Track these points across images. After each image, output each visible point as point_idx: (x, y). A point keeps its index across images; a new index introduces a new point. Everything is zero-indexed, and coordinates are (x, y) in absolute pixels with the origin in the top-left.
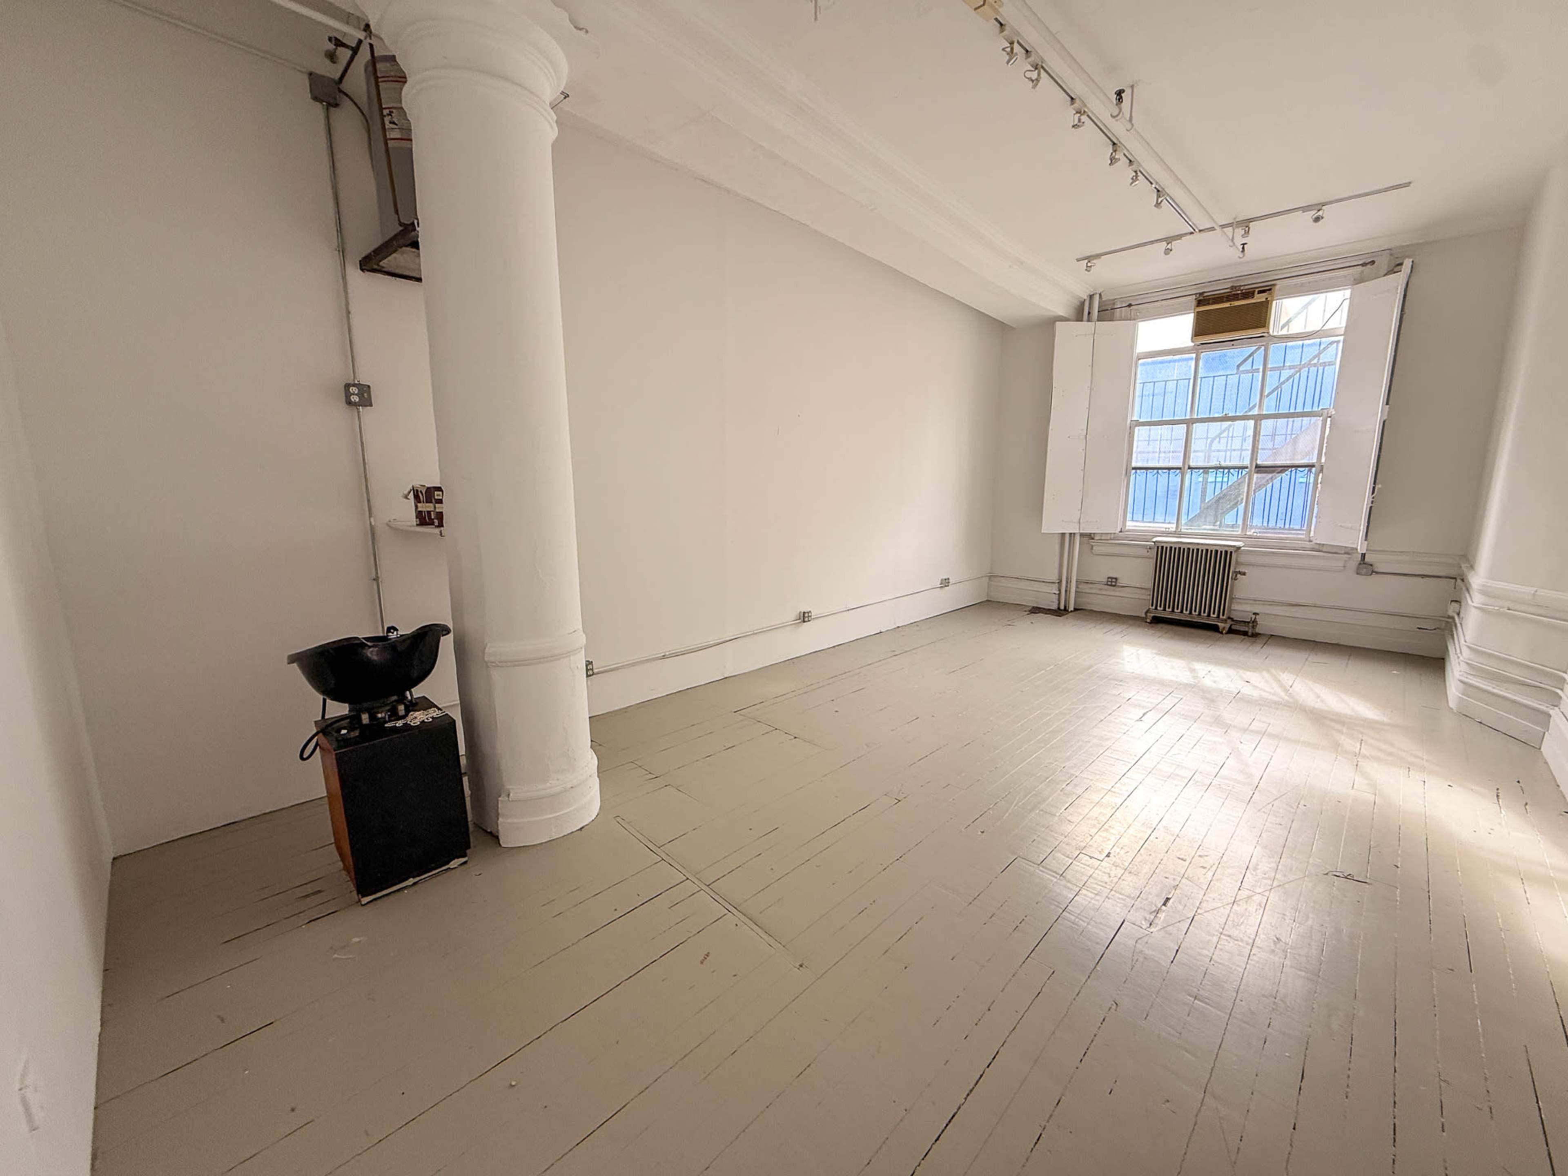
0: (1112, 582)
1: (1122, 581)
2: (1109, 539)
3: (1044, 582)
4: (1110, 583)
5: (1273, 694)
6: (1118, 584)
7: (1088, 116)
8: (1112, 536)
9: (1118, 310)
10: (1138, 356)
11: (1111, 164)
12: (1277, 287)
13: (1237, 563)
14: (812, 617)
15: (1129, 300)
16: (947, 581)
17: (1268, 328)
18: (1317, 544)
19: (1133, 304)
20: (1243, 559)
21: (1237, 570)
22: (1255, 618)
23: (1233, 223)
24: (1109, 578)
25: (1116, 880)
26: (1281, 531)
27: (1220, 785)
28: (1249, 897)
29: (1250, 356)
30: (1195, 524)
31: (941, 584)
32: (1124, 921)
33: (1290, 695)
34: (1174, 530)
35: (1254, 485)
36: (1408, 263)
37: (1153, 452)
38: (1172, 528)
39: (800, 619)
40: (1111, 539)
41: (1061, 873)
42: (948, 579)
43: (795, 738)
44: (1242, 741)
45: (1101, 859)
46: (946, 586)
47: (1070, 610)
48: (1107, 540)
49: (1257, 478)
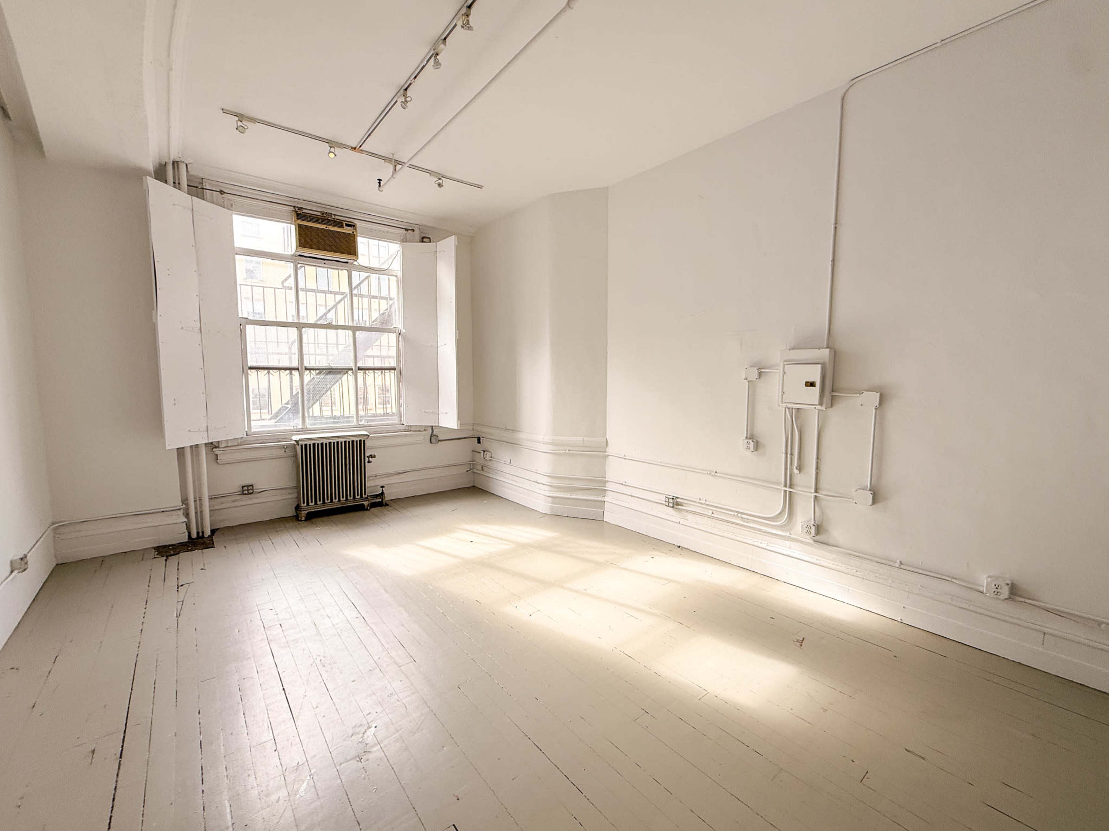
0: (248, 490)
1: (258, 486)
3: (167, 511)
4: (245, 492)
6: (255, 491)
8: (239, 441)
9: (207, 191)
10: (235, 251)
12: (359, 226)
13: (370, 448)
17: (356, 258)
18: (408, 426)
20: (373, 444)
21: (371, 454)
22: (383, 491)
24: (243, 487)
31: (12, 568)
38: (299, 425)
40: (238, 445)
42: (26, 557)
46: (23, 570)
47: (206, 538)
48: (234, 446)
49: (361, 377)
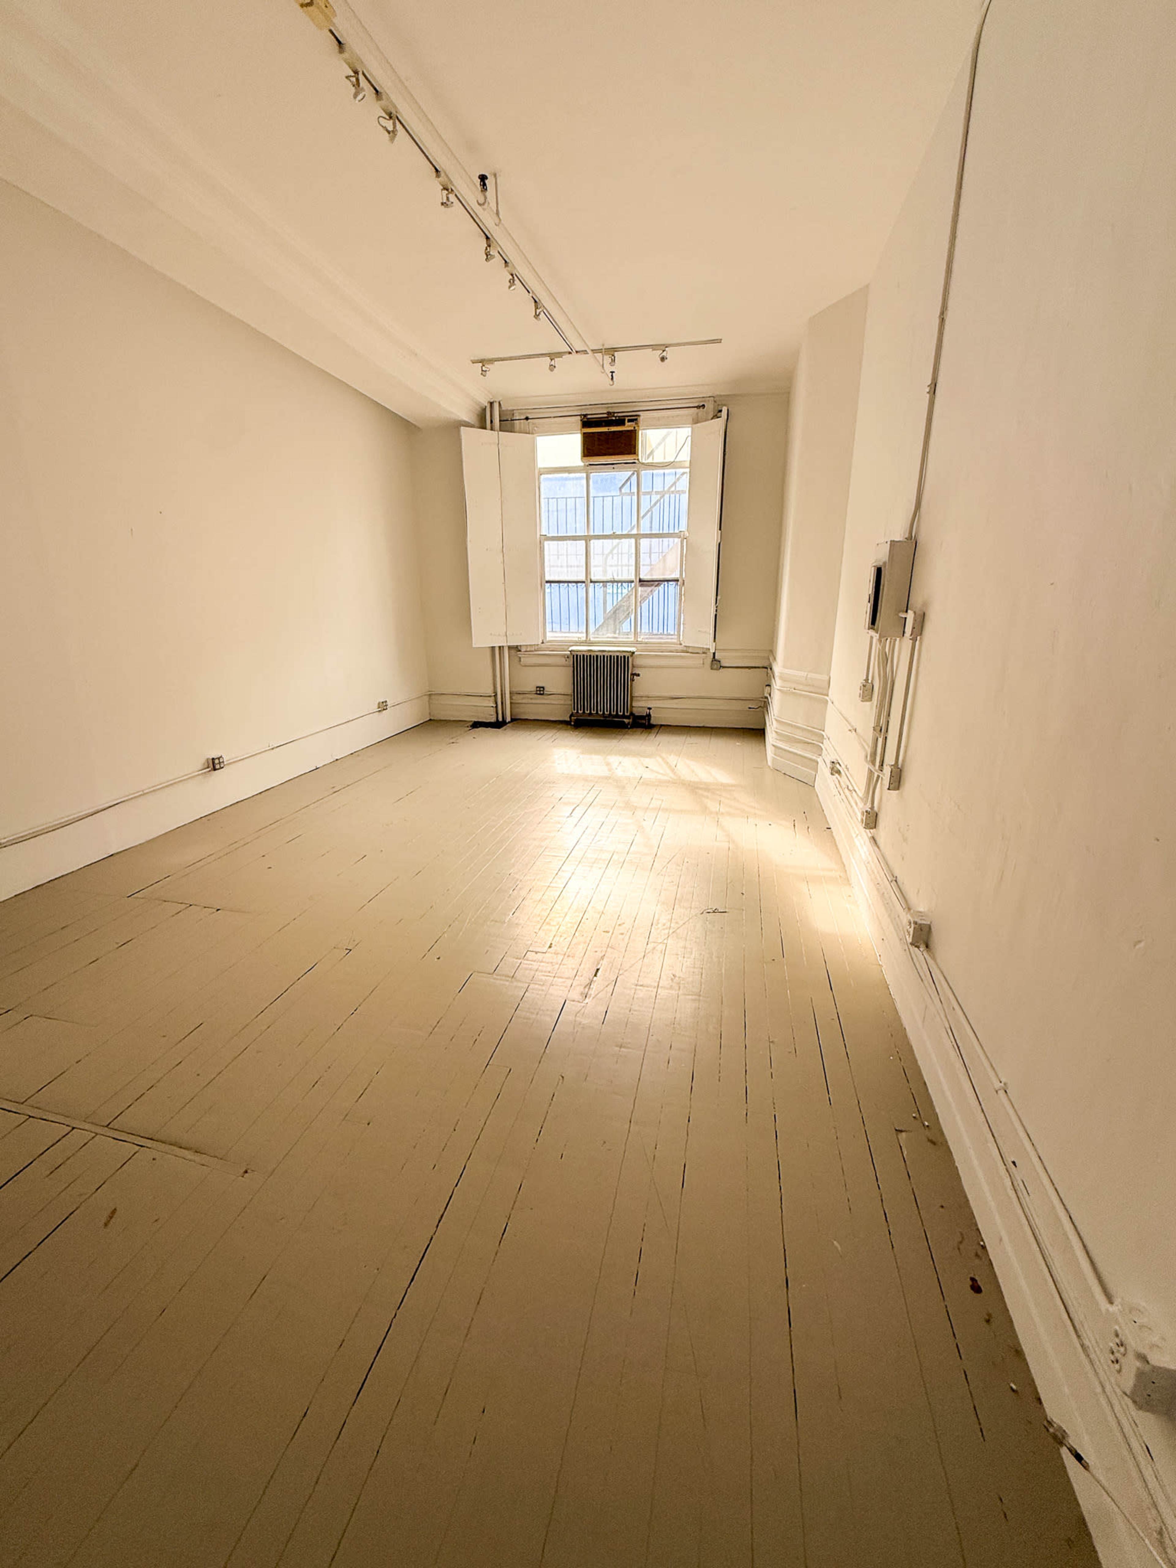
0: (540, 691)
1: (549, 689)
2: (533, 650)
3: (481, 696)
4: (538, 692)
5: (664, 775)
6: (547, 693)
7: (456, 195)
8: (536, 647)
9: (517, 421)
10: (539, 471)
11: (487, 259)
12: (641, 418)
13: (633, 666)
14: (225, 763)
15: (525, 413)
16: (384, 704)
17: (638, 455)
18: (685, 646)
19: (530, 417)
20: (638, 662)
21: (634, 672)
22: (649, 713)
23: (601, 349)
24: (537, 687)
25: (557, 966)
26: (661, 636)
27: (631, 860)
28: (654, 948)
29: (627, 480)
30: (601, 633)
31: (379, 708)
32: (566, 1001)
33: (675, 773)
34: (585, 639)
35: (639, 597)
36: (725, 410)
37: (562, 566)
38: (583, 637)
39: (208, 767)
40: (535, 651)
41: (512, 974)
42: (386, 702)
43: (218, 910)
44: (645, 819)
45: (545, 951)
46: (384, 710)
47: (507, 721)
48: (532, 651)
49: (641, 591)
